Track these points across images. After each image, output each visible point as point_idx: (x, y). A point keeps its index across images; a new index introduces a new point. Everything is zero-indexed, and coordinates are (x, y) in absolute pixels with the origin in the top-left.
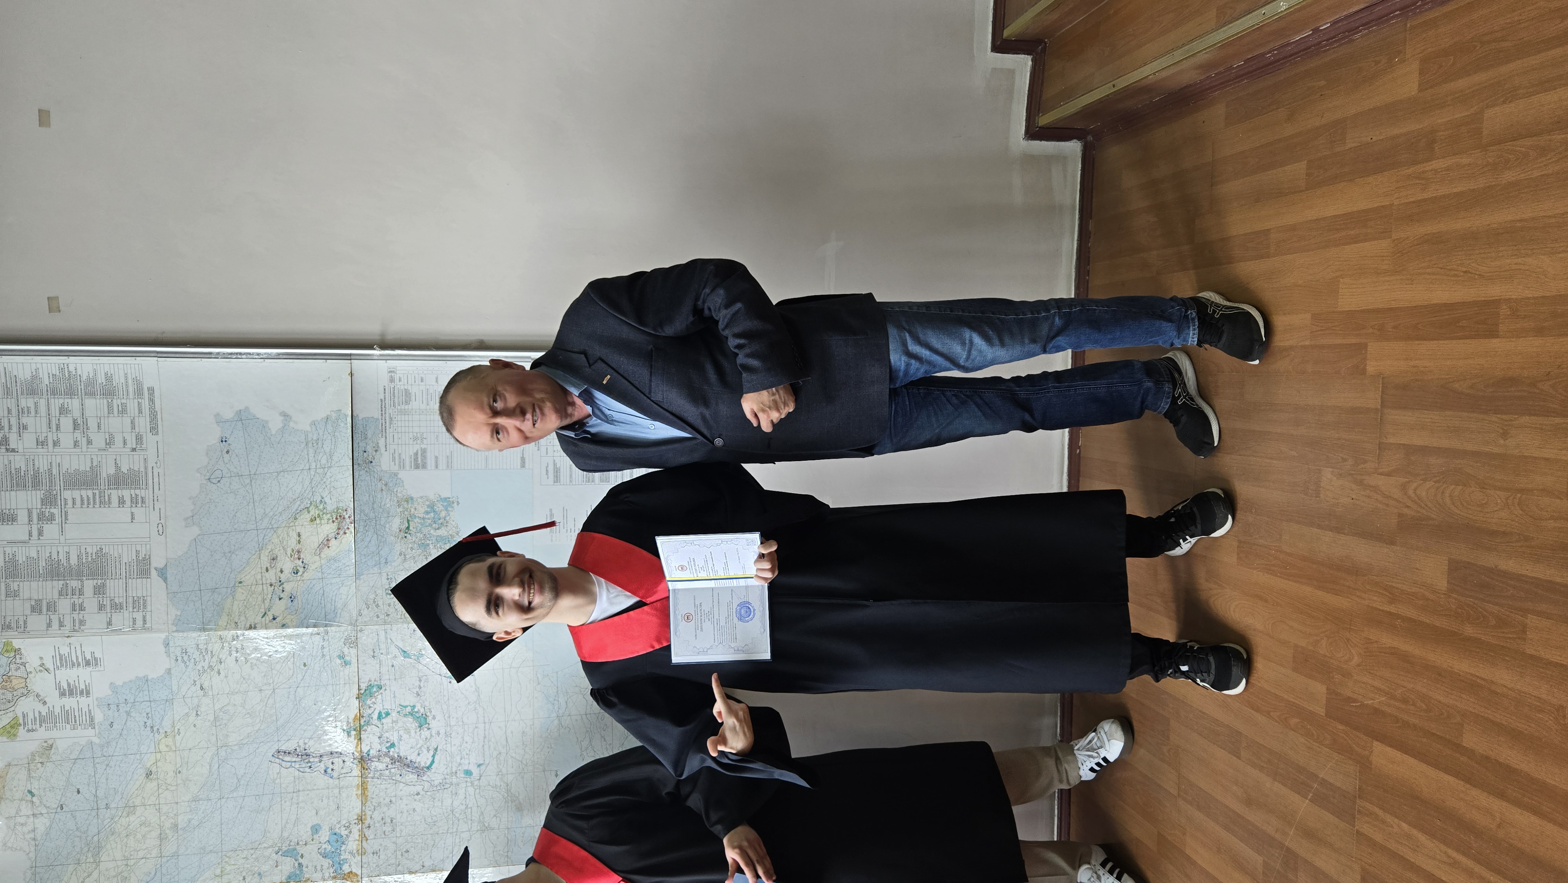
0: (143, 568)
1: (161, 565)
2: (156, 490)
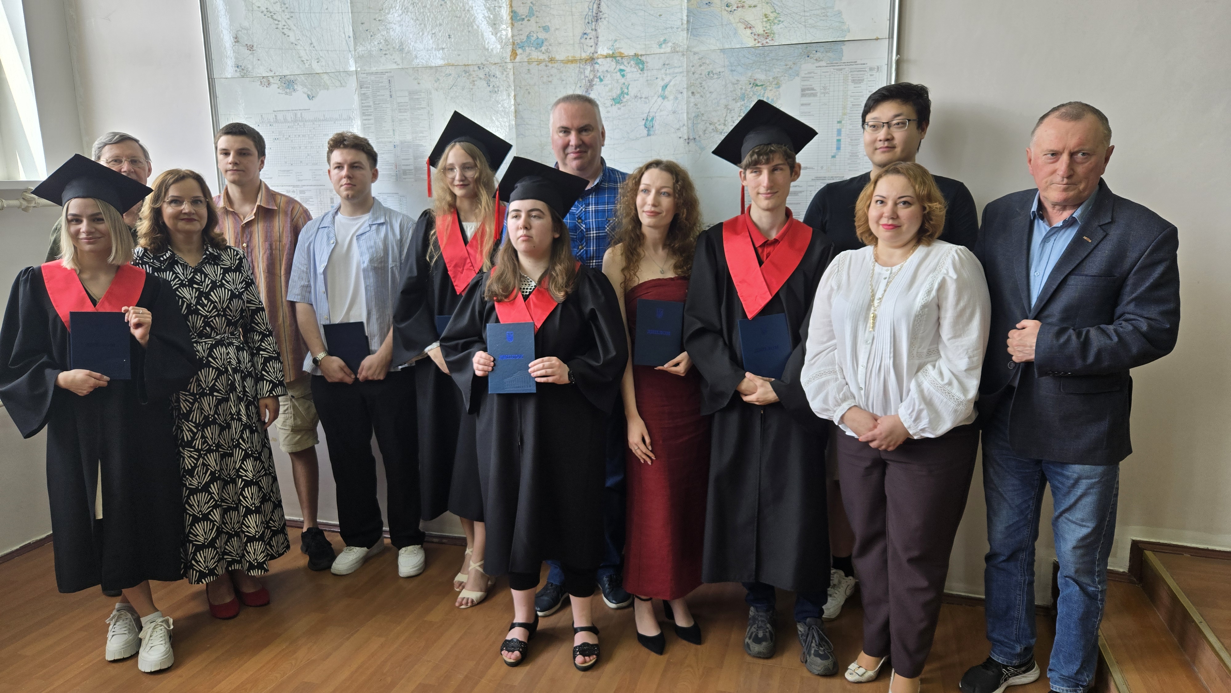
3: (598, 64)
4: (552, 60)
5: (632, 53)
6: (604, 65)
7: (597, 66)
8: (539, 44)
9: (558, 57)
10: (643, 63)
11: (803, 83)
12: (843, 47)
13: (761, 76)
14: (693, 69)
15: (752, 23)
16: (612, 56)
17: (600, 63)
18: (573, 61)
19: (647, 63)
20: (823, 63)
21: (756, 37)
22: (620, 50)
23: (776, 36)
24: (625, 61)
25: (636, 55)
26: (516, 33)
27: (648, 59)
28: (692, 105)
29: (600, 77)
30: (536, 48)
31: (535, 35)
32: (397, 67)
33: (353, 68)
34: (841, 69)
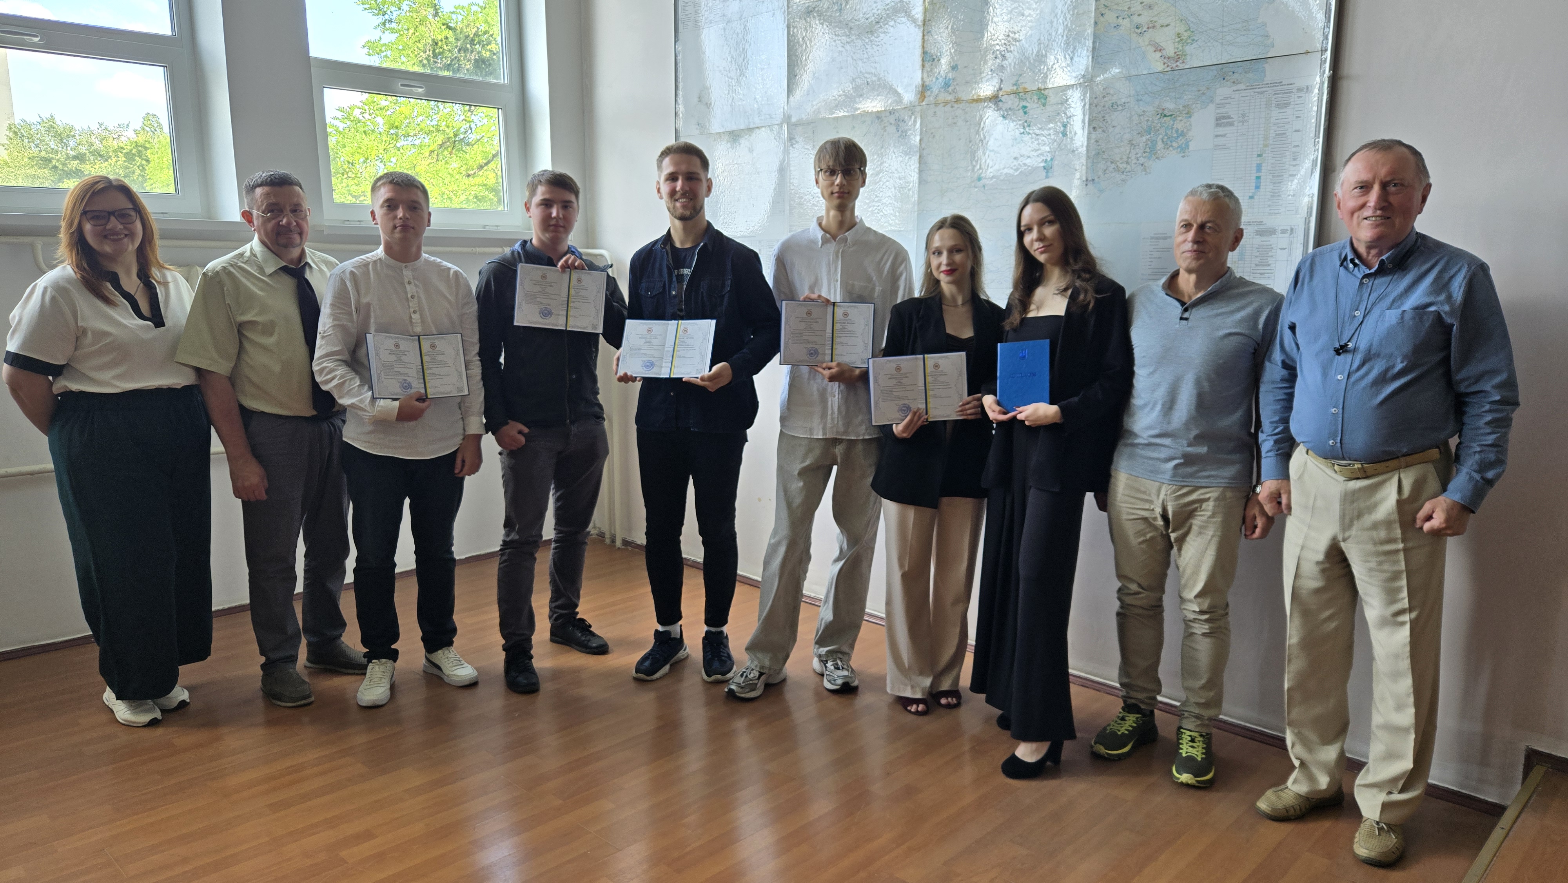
3: (1002, 101)
4: (958, 101)
5: (1035, 88)
6: (1008, 102)
7: (1000, 104)
8: (946, 85)
9: (964, 98)
10: (1045, 97)
11: (1218, 111)
12: (1266, 66)
13: (1169, 105)
14: (1095, 101)
15: (1164, 45)
16: (1016, 93)
17: (1004, 101)
18: (978, 100)
19: (1050, 97)
20: (1242, 86)
21: (1165, 61)
22: (1024, 85)
23: (1188, 57)
24: (1028, 96)
25: (1039, 90)
26: (925, 74)
27: (1051, 93)
28: (1093, 141)
29: (1002, 115)
30: (944, 89)
31: (944, 76)
34: (1263, 92)
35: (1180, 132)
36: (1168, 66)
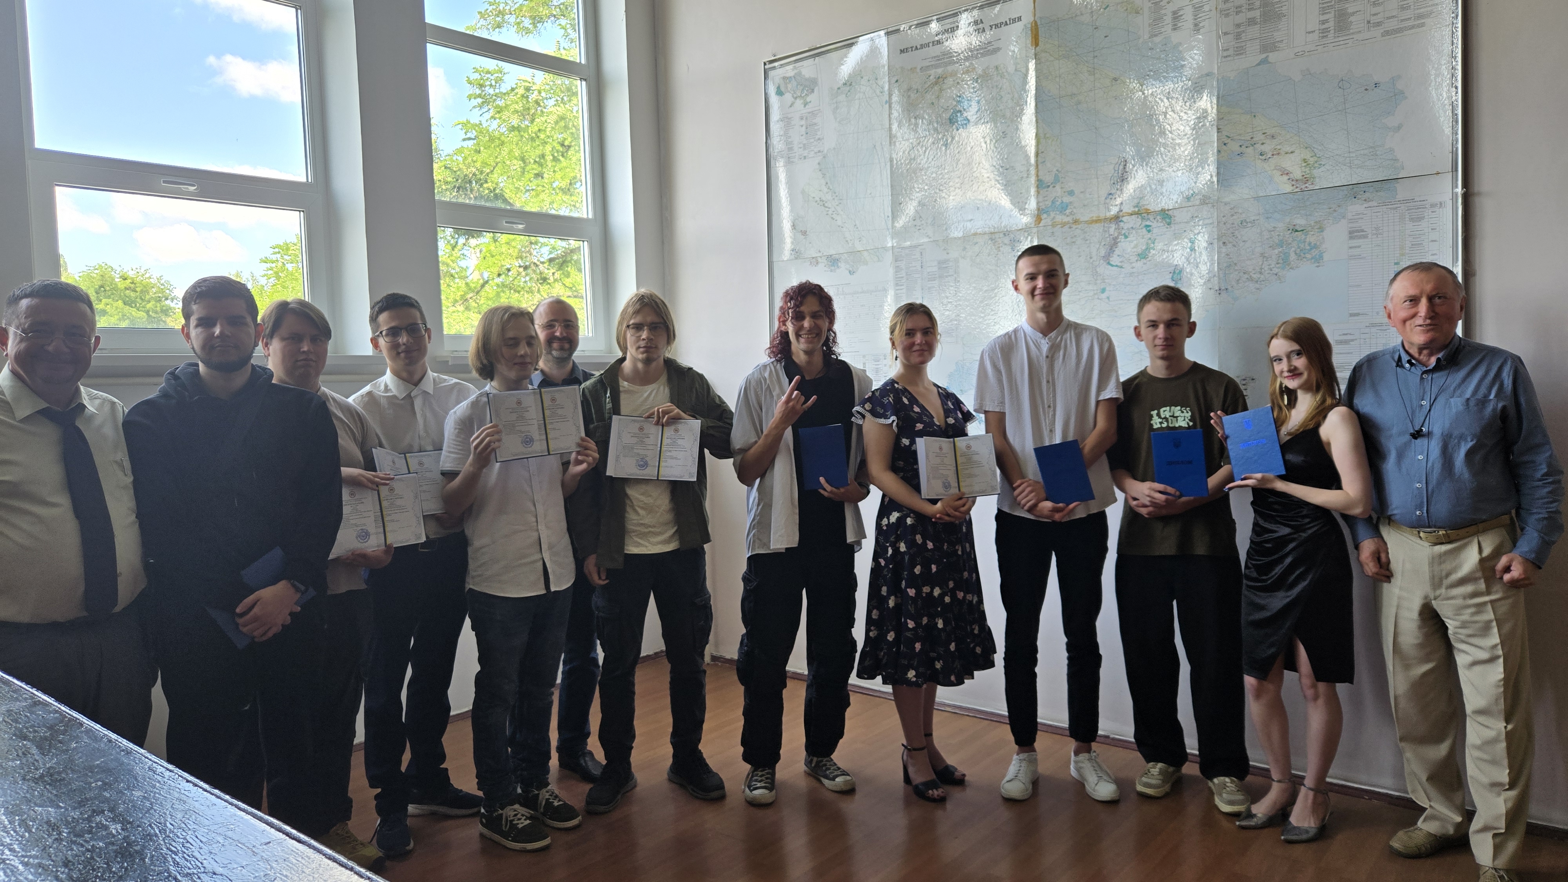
0: (1268, 47)
1: (1270, 60)
2: (1334, 44)
3: (1123, 221)
4: (1076, 222)
5: (1160, 209)
6: (1129, 222)
7: (1122, 224)
8: (1063, 208)
9: (1082, 219)
10: (1170, 217)
11: (1350, 225)
12: (1397, 185)
13: (1300, 222)
14: (1224, 219)
15: (1290, 169)
16: (1138, 213)
17: (1125, 221)
18: (1098, 221)
19: (1174, 216)
20: (1374, 204)
21: (1293, 183)
22: (1146, 207)
23: (1317, 180)
24: (1150, 216)
25: (1163, 210)
26: (1041, 199)
27: (1176, 213)
28: (1223, 255)
29: (1124, 234)
30: (1061, 212)
31: (1060, 201)
32: (929, 240)
33: (890, 245)
34: (1397, 208)
35: (1312, 244)
36: (1297, 187)
